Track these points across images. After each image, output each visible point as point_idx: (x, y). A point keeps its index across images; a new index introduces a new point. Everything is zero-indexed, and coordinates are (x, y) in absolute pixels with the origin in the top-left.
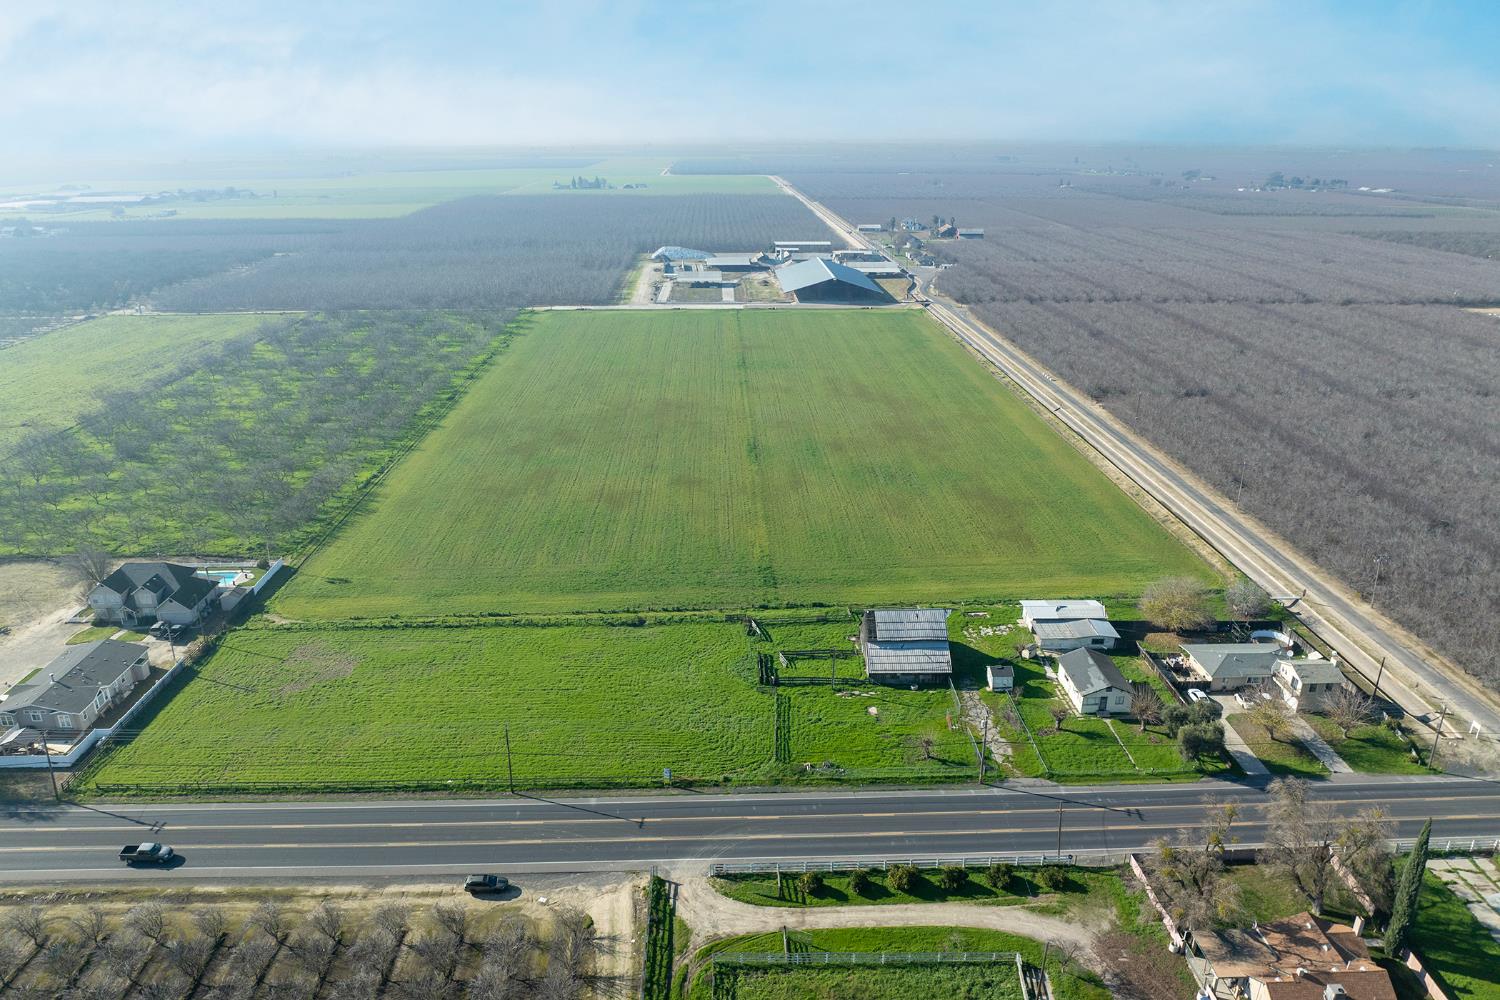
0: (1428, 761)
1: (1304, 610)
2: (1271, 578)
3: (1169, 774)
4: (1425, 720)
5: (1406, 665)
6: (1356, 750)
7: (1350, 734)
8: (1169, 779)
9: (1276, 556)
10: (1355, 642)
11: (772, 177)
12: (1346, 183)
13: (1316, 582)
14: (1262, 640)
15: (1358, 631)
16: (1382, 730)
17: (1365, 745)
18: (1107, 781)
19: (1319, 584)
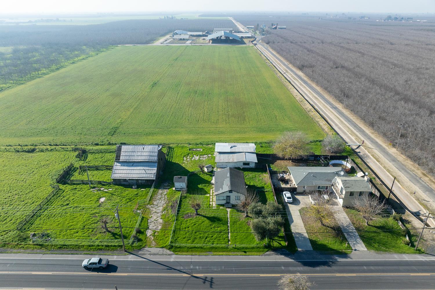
0: (416, 244)
1: (362, 151)
2: (350, 135)
3: (247, 248)
4: (417, 215)
5: (410, 180)
6: (373, 234)
7: (371, 223)
8: (245, 252)
9: (355, 126)
10: (385, 167)
11: (229, 17)
12: (412, 18)
13: (371, 138)
14: (335, 165)
15: (388, 161)
16: (390, 221)
17: (379, 230)
18: (206, 251)
19: (373, 139)
